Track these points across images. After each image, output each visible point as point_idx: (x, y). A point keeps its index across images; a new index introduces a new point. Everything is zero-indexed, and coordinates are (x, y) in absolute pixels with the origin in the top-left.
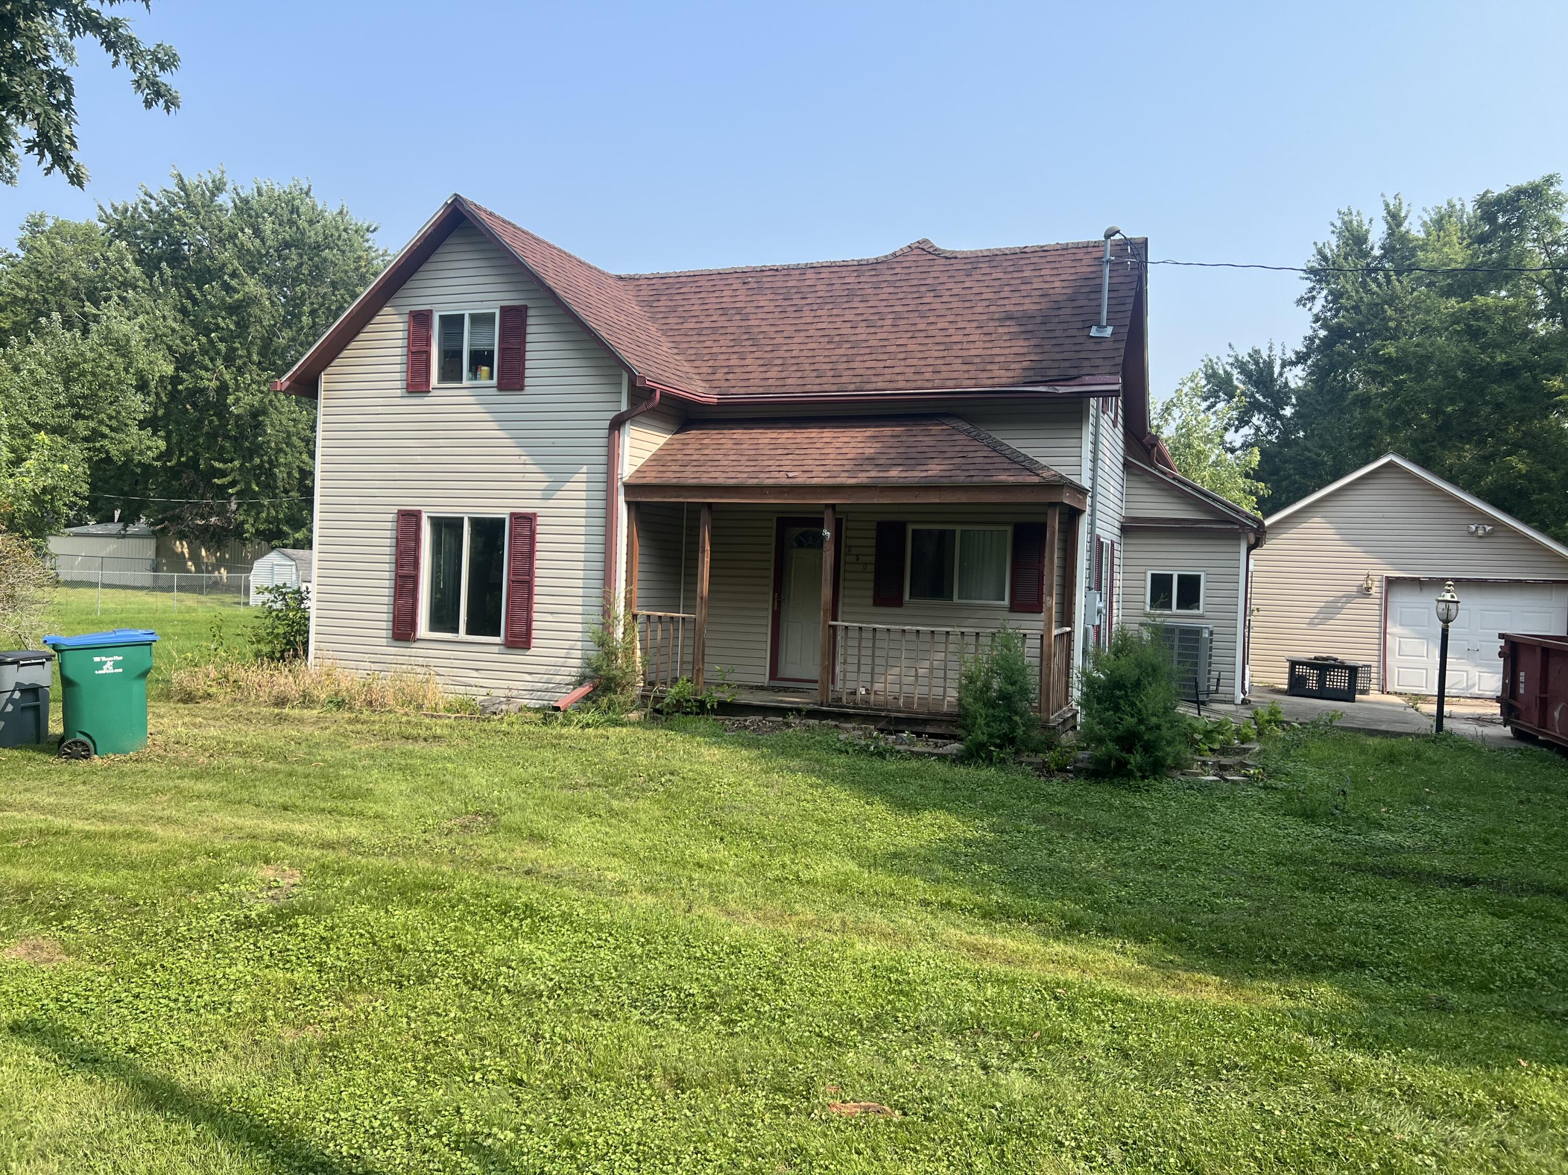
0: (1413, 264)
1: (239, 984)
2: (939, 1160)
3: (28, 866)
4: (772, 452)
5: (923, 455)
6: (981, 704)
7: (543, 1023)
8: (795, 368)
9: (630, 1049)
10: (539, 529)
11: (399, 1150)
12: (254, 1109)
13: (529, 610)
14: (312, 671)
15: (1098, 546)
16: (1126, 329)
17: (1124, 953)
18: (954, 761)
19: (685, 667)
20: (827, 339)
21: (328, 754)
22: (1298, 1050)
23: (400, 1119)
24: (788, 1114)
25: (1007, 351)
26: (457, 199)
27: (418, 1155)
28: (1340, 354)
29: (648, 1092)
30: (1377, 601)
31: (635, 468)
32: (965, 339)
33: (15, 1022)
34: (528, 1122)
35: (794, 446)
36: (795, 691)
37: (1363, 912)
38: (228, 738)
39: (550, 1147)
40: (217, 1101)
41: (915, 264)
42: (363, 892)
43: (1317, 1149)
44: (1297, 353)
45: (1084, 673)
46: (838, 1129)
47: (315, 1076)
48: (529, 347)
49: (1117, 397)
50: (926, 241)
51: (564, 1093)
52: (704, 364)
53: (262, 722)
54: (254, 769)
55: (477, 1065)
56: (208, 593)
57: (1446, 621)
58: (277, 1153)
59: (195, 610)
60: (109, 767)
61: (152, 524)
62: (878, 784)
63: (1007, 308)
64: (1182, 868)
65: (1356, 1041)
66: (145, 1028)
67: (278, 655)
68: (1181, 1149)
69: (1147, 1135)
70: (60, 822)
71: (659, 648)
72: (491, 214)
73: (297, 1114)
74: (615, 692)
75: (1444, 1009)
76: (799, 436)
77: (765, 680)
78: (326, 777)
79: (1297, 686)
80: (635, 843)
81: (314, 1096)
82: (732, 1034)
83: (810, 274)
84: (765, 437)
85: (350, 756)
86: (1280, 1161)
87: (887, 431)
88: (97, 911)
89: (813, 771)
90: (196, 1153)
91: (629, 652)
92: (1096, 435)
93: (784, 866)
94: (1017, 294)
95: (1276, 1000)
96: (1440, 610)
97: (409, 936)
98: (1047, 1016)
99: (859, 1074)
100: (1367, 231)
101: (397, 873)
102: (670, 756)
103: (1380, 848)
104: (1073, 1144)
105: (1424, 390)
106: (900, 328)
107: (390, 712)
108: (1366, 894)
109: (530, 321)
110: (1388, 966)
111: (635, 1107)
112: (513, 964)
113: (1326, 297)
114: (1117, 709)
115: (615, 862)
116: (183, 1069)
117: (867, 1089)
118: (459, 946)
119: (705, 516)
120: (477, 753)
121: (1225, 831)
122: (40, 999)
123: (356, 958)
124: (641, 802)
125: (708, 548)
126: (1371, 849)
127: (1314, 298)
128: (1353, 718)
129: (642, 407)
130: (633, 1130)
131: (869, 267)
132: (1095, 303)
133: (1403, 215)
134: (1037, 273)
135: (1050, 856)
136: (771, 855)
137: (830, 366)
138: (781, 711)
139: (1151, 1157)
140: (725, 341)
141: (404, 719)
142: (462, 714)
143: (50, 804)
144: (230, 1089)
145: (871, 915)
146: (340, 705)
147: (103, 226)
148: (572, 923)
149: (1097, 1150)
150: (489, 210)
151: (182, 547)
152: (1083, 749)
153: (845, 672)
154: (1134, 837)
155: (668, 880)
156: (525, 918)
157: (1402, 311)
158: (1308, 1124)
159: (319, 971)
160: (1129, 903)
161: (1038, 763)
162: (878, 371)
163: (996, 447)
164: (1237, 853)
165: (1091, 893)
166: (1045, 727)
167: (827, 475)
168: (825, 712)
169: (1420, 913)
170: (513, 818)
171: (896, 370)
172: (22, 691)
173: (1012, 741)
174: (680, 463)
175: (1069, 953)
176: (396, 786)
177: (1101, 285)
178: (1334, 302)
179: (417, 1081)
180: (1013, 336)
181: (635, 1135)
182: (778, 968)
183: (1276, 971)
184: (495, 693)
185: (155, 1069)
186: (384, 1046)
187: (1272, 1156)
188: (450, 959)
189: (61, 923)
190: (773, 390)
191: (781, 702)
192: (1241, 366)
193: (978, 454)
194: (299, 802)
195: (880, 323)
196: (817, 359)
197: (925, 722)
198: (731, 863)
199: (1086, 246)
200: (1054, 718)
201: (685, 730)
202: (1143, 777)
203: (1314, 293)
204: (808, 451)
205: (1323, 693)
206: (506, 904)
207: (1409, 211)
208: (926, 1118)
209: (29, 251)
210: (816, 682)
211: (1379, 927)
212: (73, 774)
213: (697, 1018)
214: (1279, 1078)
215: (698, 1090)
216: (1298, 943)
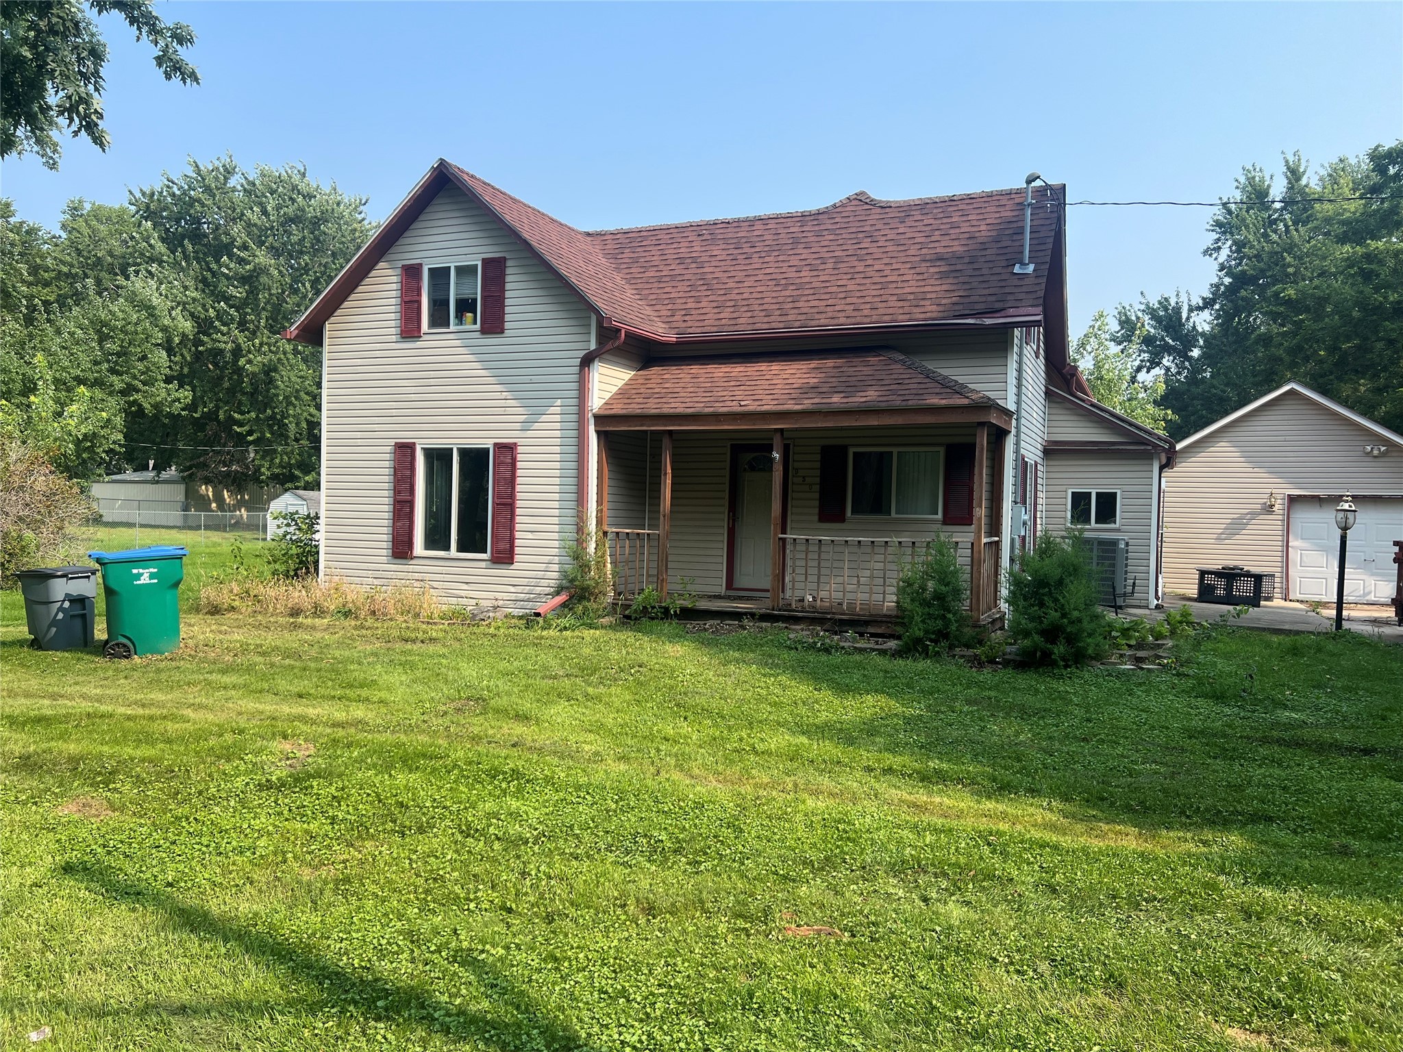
0: (1311, 215)
1: (261, 833)
2: (885, 972)
3: (78, 741)
4: (726, 384)
5: (862, 383)
6: (917, 604)
7: (529, 863)
8: (746, 308)
9: (607, 884)
10: (519, 457)
11: (404, 962)
12: (276, 930)
13: (512, 529)
14: (322, 587)
15: (1023, 466)
16: (1047, 266)
17: (1051, 810)
18: (893, 655)
19: (650, 579)
20: (774, 283)
21: (337, 653)
22: (1211, 886)
23: (404, 939)
24: (748, 936)
25: (938, 288)
26: (442, 163)
27: (420, 967)
28: (1243, 299)
29: (623, 917)
30: (1280, 517)
31: (604, 401)
32: (900, 279)
33: (67, 863)
34: (517, 941)
35: (746, 378)
36: (749, 599)
37: (1270, 776)
38: (250, 641)
39: (537, 961)
40: (245, 924)
41: (853, 214)
42: (369, 760)
43: (1230, 965)
44: (1204, 299)
45: (1011, 574)
46: (793, 947)
47: (330, 905)
48: (508, 294)
49: (1039, 326)
50: (863, 193)
51: (549, 919)
52: (664, 307)
53: (279, 629)
54: (272, 665)
55: (472, 896)
56: (231, 531)
57: (1345, 529)
58: (297, 965)
59: (219, 545)
60: (148, 665)
61: (182, 471)
62: (826, 674)
63: (938, 250)
64: (1103, 741)
65: (1264, 878)
66: (181, 867)
67: (292, 573)
68: (1105, 964)
69: (1073, 953)
70: (104, 708)
71: (627, 562)
72: (472, 176)
73: (314, 934)
74: (589, 600)
75: (1346, 854)
76: (749, 369)
77: (722, 590)
78: (338, 673)
79: (1206, 594)
80: (609, 722)
81: (329, 920)
82: (697, 873)
83: (758, 225)
84: (719, 371)
85: (356, 655)
86: (1196, 975)
87: (830, 363)
88: (138, 776)
89: (766, 664)
90: (227, 965)
91: (600, 565)
92: (1020, 363)
93: (741, 740)
94: (947, 238)
95: (1191, 847)
96: (1339, 519)
97: (410, 795)
98: (981, 858)
99: (811, 903)
100: (1269, 186)
101: (398, 745)
102: (638, 652)
103: (1285, 724)
104: (1007, 960)
105: (1322, 329)
106: (841, 271)
107: (391, 620)
108: (1273, 761)
109: (508, 271)
110: (1294, 820)
111: (612, 929)
112: (502, 817)
113: (1230, 247)
114: (1042, 604)
115: (591, 737)
116: (215, 900)
117: (819, 914)
118: (454, 802)
119: (666, 442)
120: (467, 651)
121: (1142, 710)
122: (90, 846)
123: (364, 812)
124: (613, 689)
125: (669, 471)
126: (1276, 725)
127: (1219, 248)
128: (1259, 619)
129: (609, 346)
130: (610, 947)
131: (812, 218)
132: (1018, 244)
133: (1301, 170)
134: (965, 218)
135: (982, 731)
136: (729, 731)
137: (777, 306)
138: (737, 616)
139: (1078, 970)
140: (682, 287)
141: (404, 625)
142: (455, 621)
143: (96, 695)
144: (256, 914)
145: (820, 779)
146: (347, 614)
147: (133, 208)
148: (553, 784)
149: (1028, 966)
150: (471, 173)
151: (207, 491)
152: (1011, 644)
153: (793, 581)
154: (1058, 715)
155: (638, 751)
156: (513, 781)
157: (1301, 258)
158: (1221, 946)
159: (332, 824)
160: (1054, 769)
161: (970, 656)
162: (822, 309)
163: (928, 375)
164: (1153, 728)
165: (1019, 761)
166: (976, 625)
167: (776, 402)
168: (776, 615)
169: (1322, 776)
170: (503, 702)
171: (837, 308)
172: (70, 601)
173: (946, 636)
174: (643, 396)
175: (1001, 809)
176: (397, 678)
177: (1023, 227)
178: (1238, 251)
179: (419, 909)
180: (943, 275)
181: (612, 952)
182: (738, 820)
183: (1191, 824)
184: (483, 603)
185: (190, 900)
186: (390, 882)
187: (1189, 971)
188: (447, 813)
189: (107, 786)
190: (726, 329)
191: (737, 607)
192: (1152, 313)
193: (913, 381)
194: (313, 691)
195: (822, 267)
196: (766, 300)
197: (867, 623)
198: (694, 738)
199: (1009, 193)
200: (984, 618)
201: (651, 632)
202: (1066, 667)
203: (1220, 244)
204: (758, 382)
205: (1229, 600)
206: (495, 769)
207: (1307, 167)
208: (873, 940)
209: (70, 232)
210: (768, 591)
211: (1285, 789)
212: (116, 670)
213: (667, 859)
214: (1194, 908)
215: (668, 916)
216: (1210, 801)
